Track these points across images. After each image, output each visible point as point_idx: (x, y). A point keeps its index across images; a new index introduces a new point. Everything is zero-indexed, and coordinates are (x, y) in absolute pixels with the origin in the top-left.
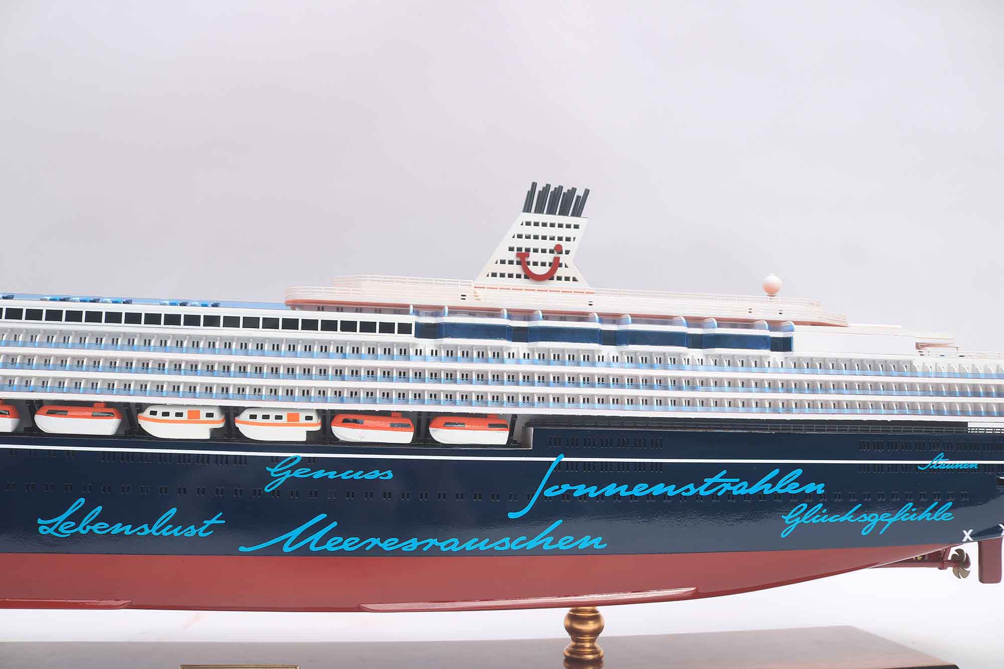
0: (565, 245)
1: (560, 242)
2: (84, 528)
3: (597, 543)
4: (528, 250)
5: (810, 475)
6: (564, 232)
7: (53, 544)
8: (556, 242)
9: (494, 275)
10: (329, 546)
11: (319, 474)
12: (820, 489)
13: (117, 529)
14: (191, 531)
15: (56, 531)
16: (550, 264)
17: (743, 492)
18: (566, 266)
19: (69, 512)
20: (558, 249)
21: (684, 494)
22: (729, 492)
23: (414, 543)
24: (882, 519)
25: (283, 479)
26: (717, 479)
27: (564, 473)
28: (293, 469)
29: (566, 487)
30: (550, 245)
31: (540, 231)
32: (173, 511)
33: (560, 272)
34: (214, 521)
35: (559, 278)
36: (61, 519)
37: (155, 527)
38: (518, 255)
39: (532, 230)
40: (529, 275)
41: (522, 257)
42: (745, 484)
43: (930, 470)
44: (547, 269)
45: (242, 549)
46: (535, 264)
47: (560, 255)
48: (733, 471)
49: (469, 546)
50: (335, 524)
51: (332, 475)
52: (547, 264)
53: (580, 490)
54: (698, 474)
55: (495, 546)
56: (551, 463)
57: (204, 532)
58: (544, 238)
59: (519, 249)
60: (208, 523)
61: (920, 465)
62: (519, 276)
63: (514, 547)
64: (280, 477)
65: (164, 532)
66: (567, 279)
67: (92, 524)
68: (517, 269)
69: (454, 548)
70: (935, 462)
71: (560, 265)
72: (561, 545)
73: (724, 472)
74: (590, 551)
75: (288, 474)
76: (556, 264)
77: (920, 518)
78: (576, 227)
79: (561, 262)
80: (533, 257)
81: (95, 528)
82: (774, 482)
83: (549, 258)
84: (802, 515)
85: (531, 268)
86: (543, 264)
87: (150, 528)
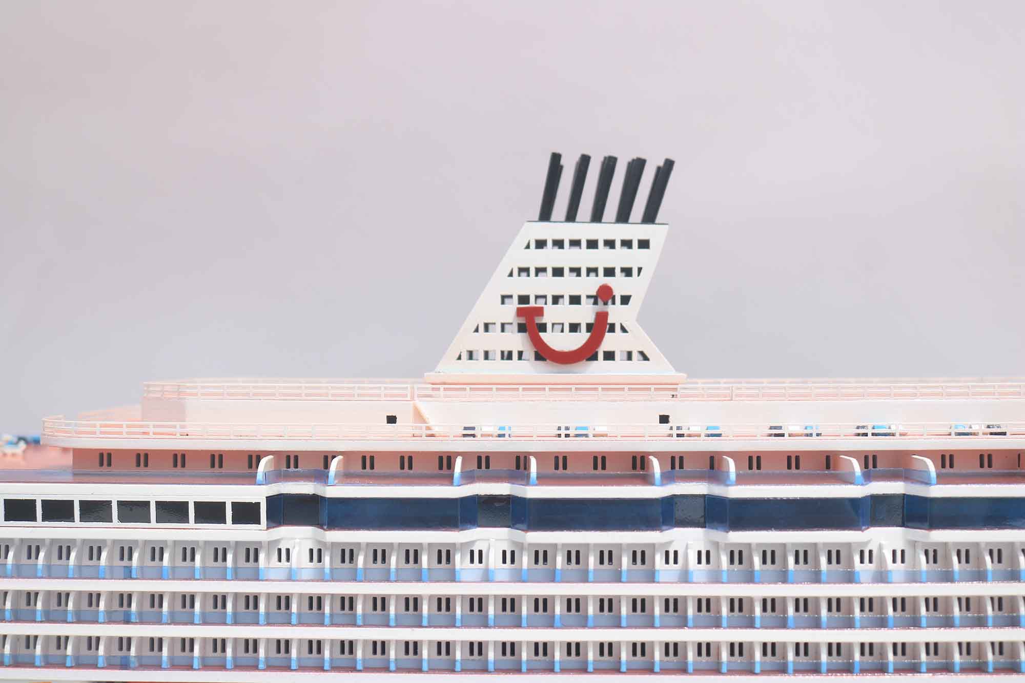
0: (619, 284)
1: (609, 281)
4: (541, 300)
6: (618, 258)
8: (602, 280)
9: (472, 355)
16: (589, 327)
18: (624, 330)
20: (604, 295)
30: (588, 286)
31: (567, 258)
33: (609, 342)
35: (610, 356)
38: (520, 312)
39: (550, 257)
40: (543, 354)
44: (582, 337)
46: (557, 328)
47: (610, 308)
52: (584, 328)
58: (575, 272)
59: (524, 299)
62: (522, 356)
66: (627, 356)
68: (517, 341)
71: (612, 328)
76: (601, 327)
78: (644, 244)
79: (610, 321)
80: (551, 315)
83: (586, 313)
85: (551, 338)
86: (574, 328)
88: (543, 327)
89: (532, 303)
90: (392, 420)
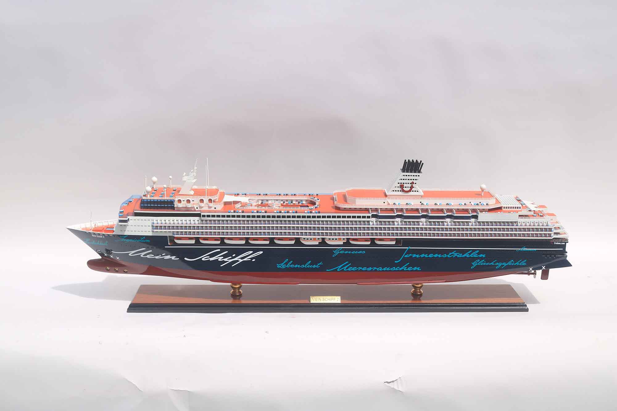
0: (415, 181)
1: (413, 181)
2: (288, 266)
3: (418, 269)
4: (404, 183)
5: (481, 252)
6: (415, 178)
7: (281, 270)
9: (393, 191)
10: (349, 269)
11: (346, 252)
12: (484, 256)
13: (296, 266)
14: (314, 266)
15: (281, 267)
17: (460, 256)
18: (415, 187)
19: (284, 262)
21: (443, 257)
22: (456, 257)
23: (370, 269)
24: (503, 264)
25: (337, 254)
26: (453, 253)
27: (410, 251)
28: (340, 251)
29: (410, 255)
30: (411, 181)
31: (408, 178)
32: (310, 262)
33: (413, 189)
34: (320, 264)
35: (413, 191)
36: (282, 264)
37: (306, 265)
38: (400, 185)
39: (405, 178)
40: (403, 191)
41: (402, 186)
42: (461, 254)
43: (520, 251)
44: (409, 189)
45: (327, 270)
46: (406, 187)
47: (413, 185)
48: (457, 251)
49: (384, 269)
50: (350, 264)
51: (350, 252)
52: (409, 187)
53: (414, 256)
54: (447, 252)
55: (391, 269)
56: (407, 249)
57: (318, 266)
58: (409, 179)
59: (401, 183)
60: (319, 264)
61: (517, 250)
62: (401, 191)
63: (396, 269)
64: (336, 253)
65: (308, 267)
66: (415, 191)
67: (290, 265)
68: (400, 189)
69: (380, 270)
70: (522, 249)
71: (413, 187)
72: (409, 269)
73: (455, 251)
74: (417, 270)
75: (338, 252)
76: (412, 187)
77: (515, 264)
78: (419, 176)
80: (405, 185)
81: (291, 266)
82: (470, 254)
83: (410, 185)
84: (478, 263)
85: (405, 189)
87: (304, 266)
88: (404, 187)
89: (402, 184)
90: (384, 203)
